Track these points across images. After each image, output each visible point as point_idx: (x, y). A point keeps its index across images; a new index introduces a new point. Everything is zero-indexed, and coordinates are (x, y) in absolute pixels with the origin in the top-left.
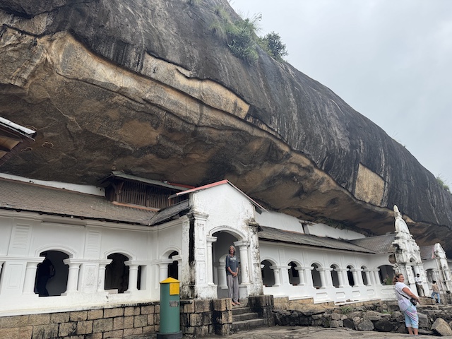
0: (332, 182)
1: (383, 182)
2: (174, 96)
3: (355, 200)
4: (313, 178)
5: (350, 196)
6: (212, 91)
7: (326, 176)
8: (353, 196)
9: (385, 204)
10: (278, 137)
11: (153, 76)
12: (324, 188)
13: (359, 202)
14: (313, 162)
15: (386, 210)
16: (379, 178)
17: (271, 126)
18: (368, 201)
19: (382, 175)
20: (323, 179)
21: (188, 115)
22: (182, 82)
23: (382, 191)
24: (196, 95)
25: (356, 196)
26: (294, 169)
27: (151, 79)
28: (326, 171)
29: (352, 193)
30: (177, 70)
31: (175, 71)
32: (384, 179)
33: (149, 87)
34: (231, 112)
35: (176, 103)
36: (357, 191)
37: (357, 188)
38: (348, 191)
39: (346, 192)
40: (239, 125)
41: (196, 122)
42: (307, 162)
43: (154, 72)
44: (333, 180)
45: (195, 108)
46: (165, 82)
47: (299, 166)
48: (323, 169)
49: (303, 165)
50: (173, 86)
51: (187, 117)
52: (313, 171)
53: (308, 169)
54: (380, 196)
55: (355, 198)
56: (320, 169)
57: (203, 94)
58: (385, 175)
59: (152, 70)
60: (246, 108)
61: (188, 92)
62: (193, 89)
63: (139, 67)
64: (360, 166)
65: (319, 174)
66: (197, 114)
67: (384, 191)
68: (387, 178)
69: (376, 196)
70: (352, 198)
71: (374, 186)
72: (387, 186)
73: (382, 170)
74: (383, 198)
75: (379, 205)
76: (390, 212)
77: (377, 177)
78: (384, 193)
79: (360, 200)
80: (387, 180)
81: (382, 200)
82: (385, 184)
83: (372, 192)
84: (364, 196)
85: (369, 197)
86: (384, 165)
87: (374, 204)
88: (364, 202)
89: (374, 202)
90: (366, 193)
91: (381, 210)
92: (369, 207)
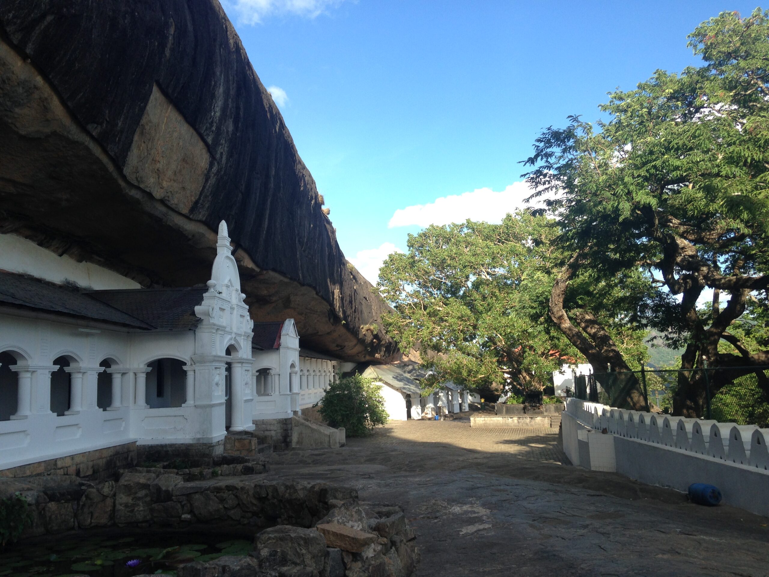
1: (207, 157)
3: (122, 184)
5: (111, 167)
7: (38, 80)
8: (120, 170)
9: (202, 215)
13: (133, 193)
15: (202, 229)
16: (201, 144)
18: (158, 194)
19: (210, 140)
23: (201, 180)
25: (127, 171)
29: (118, 162)
32: (210, 149)
36: (133, 160)
37: (135, 151)
38: (105, 151)
39: (96, 152)
44: (64, 102)
54: (194, 189)
55: (124, 177)
58: (216, 142)
64: (156, 92)
67: (207, 180)
68: (220, 150)
69: (184, 188)
70: (115, 175)
71: (184, 160)
72: (215, 169)
73: (211, 125)
74: (199, 198)
75: (185, 211)
76: (209, 235)
77: (196, 137)
78: (204, 187)
79: (138, 188)
80: (218, 156)
81: (196, 203)
82: (211, 165)
83: (175, 173)
84: (152, 180)
85: (165, 184)
86: (218, 114)
87: (173, 206)
88: (150, 195)
89: (176, 201)
90: (158, 172)
91: (190, 227)
92: (159, 212)
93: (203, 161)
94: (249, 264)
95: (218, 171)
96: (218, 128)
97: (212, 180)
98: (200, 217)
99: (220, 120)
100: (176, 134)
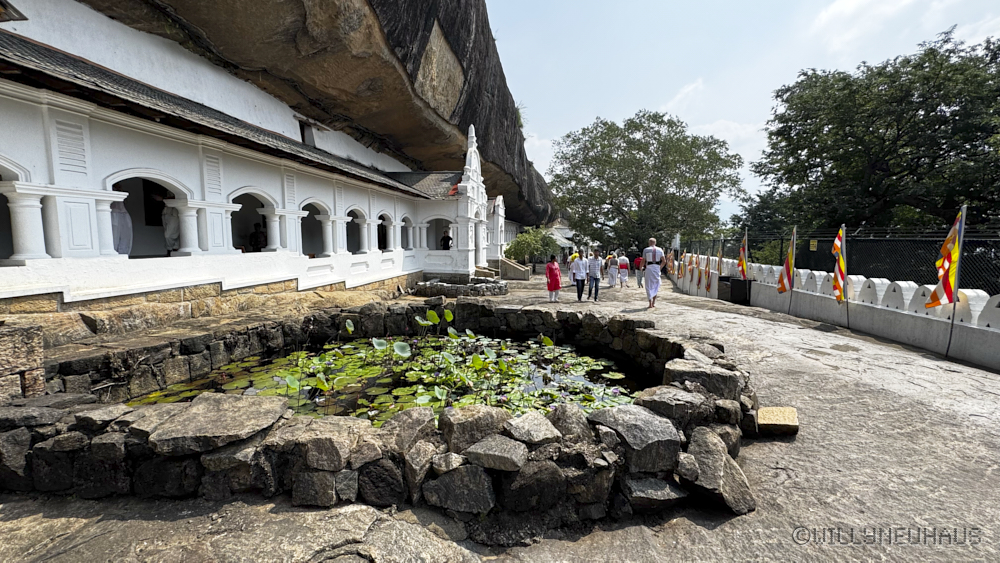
1: (462, 78)
3: (412, 94)
5: (407, 83)
8: (412, 84)
9: (457, 121)
13: (419, 103)
15: (455, 132)
16: (459, 68)
18: (432, 104)
19: (465, 65)
23: (458, 95)
25: (416, 85)
29: (412, 80)
32: (465, 73)
36: (420, 78)
37: (421, 71)
38: (405, 70)
39: (400, 71)
44: (382, 31)
54: (453, 101)
55: (414, 90)
58: (469, 67)
67: (461, 95)
68: (471, 72)
69: (447, 101)
70: (410, 88)
71: (449, 80)
72: (466, 88)
73: (467, 53)
74: (456, 109)
75: (446, 117)
76: (462, 137)
77: (456, 63)
78: (460, 100)
79: (421, 99)
80: (469, 77)
81: (454, 113)
82: (464, 83)
83: (443, 90)
84: (430, 94)
85: (437, 97)
86: (471, 44)
87: (440, 114)
88: (427, 105)
89: (442, 110)
90: (434, 88)
91: (448, 129)
92: (432, 118)
93: (460, 81)
95: (469, 89)
96: (471, 55)
97: (464, 95)
98: (455, 123)
99: (472, 49)
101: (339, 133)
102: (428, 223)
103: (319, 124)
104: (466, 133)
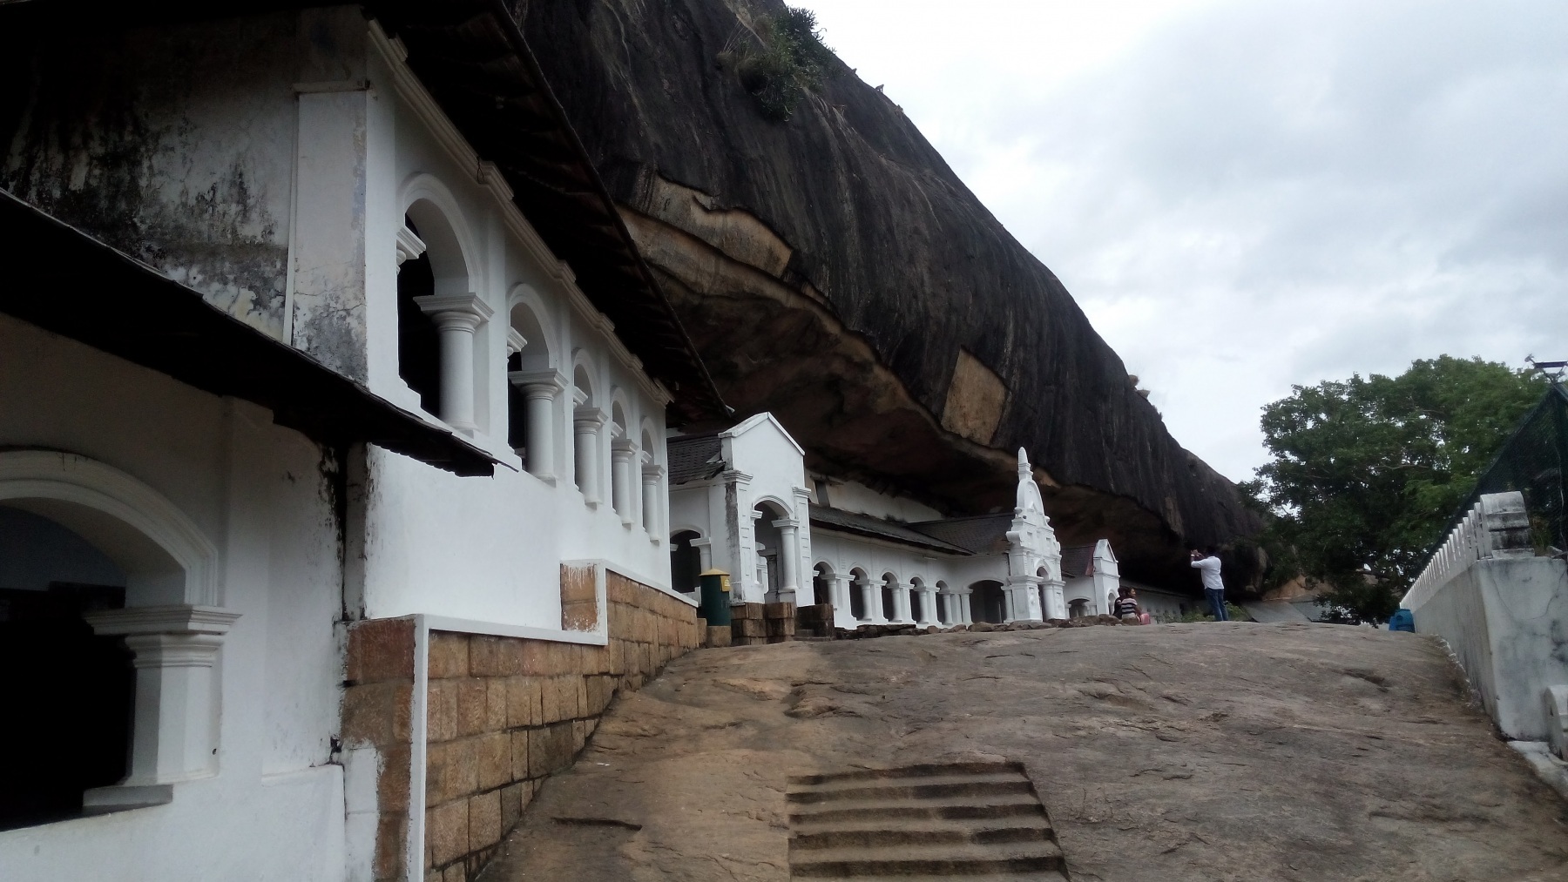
0: (901, 392)
1: (1002, 390)
2: (684, 247)
3: (939, 432)
4: (869, 384)
5: (932, 423)
6: (739, 231)
7: (893, 379)
8: (938, 422)
9: (1000, 443)
10: (829, 307)
11: (662, 215)
12: (883, 404)
13: (948, 438)
14: (875, 353)
15: (1001, 456)
16: (997, 381)
17: (821, 288)
18: (965, 433)
19: (1004, 375)
20: (887, 385)
21: (699, 280)
22: (699, 218)
23: (998, 411)
24: (715, 242)
25: (943, 422)
26: (838, 367)
27: (657, 220)
28: (895, 370)
29: (937, 417)
30: (695, 200)
31: (691, 202)
32: (1005, 383)
33: (651, 235)
34: (761, 266)
35: (682, 260)
36: (947, 412)
37: (948, 404)
38: (929, 411)
39: (924, 414)
40: (770, 290)
41: (706, 291)
42: (863, 352)
43: (665, 209)
44: (905, 387)
45: (709, 264)
46: (676, 225)
47: (848, 360)
48: (890, 364)
49: (857, 359)
50: (686, 230)
51: (696, 283)
52: (871, 370)
53: (863, 367)
54: (992, 421)
55: (940, 427)
56: (885, 367)
57: (726, 238)
58: (1011, 373)
59: (663, 206)
60: (785, 255)
61: (704, 238)
62: (712, 231)
63: (647, 203)
64: (962, 354)
65: (881, 375)
66: (710, 276)
67: (1003, 411)
68: (1013, 379)
69: (984, 423)
70: (935, 427)
71: (984, 399)
72: (1009, 399)
73: (1005, 361)
74: (998, 428)
75: (986, 442)
76: (1009, 460)
77: (992, 378)
78: (1001, 417)
79: (950, 433)
80: (1012, 386)
81: (995, 433)
82: (1006, 395)
83: (977, 413)
84: (960, 424)
85: (970, 424)
86: (1010, 349)
87: (977, 441)
88: (958, 437)
89: (978, 436)
90: (964, 416)
91: (989, 456)
92: (965, 447)
93: (998, 393)
94: (1049, 482)
95: (1013, 399)
96: (1011, 361)
97: (1009, 409)
98: (999, 445)
99: (1012, 352)
100: (976, 378)
101: (851, 484)
102: (971, 587)
103: (832, 479)
104: (1015, 456)
